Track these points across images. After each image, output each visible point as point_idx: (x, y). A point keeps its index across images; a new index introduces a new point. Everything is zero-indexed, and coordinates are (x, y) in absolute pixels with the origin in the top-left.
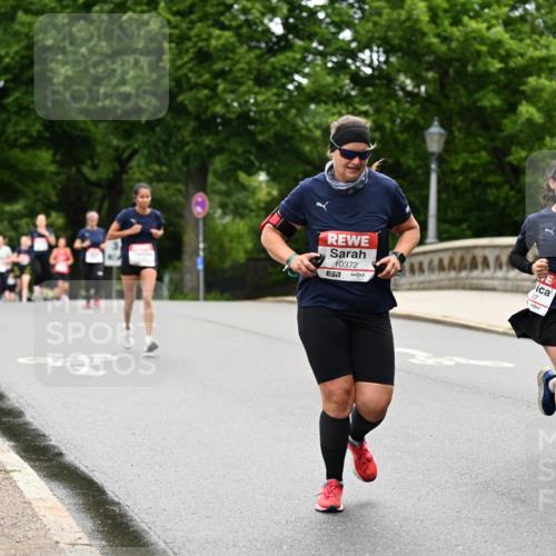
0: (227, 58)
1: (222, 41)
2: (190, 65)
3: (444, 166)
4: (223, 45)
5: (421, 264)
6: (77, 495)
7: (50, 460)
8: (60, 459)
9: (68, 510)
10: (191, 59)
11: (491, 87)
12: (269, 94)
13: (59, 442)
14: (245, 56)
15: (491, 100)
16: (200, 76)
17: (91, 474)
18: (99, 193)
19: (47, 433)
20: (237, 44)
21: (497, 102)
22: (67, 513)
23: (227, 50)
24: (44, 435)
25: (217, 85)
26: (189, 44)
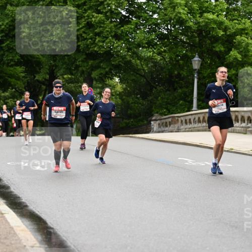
0: (101, 27)
1: (98, 19)
2: (82, 30)
3: (200, 75)
4: (99, 20)
5: (190, 120)
6: (34, 224)
7: (22, 208)
8: (26, 208)
9: (30, 231)
10: (83, 27)
11: (220, 42)
12: (119, 43)
13: (26, 200)
14: (109, 26)
15: (219, 48)
16: (89, 35)
17: (40, 215)
18: (44, 87)
19: (20, 196)
20: (105, 20)
21: (222, 49)
22: (29, 233)
23: (101, 22)
24: (19, 197)
25: (96, 39)
26: (83, 20)
